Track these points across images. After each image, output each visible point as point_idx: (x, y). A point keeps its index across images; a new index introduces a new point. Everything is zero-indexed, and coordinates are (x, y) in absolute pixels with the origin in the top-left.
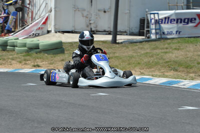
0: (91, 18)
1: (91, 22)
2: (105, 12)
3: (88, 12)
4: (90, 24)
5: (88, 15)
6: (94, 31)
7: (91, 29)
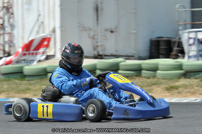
0: (97, 39)
1: (99, 44)
2: (112, 32)
3: (94, 32)
4: (98, 46)
5: (94, 35)
6: (101, 55)
7: (98, 52)
